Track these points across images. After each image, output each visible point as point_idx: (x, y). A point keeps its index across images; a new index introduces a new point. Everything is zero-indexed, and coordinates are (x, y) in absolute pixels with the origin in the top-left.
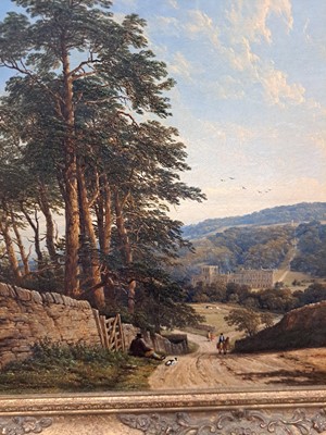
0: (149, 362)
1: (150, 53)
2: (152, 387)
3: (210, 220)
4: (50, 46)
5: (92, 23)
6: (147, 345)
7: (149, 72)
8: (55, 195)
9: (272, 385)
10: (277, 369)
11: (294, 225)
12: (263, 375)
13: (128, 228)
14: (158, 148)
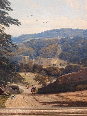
0: (4, 97)
2: (7, 107)
3: (24, 35)
6: (3, 90)
9: (54, 107)
10: (56, 101)
11: (59, 38)
12: (50, 103)
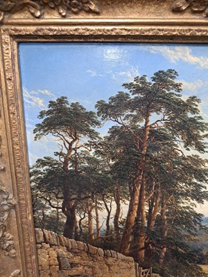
1: (200, 118)
4: (140, 110)
5: (168, 99)
7: (198, 128)
8: (126, 193)
13: (168, 216)
14: (196, 170)
